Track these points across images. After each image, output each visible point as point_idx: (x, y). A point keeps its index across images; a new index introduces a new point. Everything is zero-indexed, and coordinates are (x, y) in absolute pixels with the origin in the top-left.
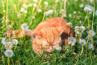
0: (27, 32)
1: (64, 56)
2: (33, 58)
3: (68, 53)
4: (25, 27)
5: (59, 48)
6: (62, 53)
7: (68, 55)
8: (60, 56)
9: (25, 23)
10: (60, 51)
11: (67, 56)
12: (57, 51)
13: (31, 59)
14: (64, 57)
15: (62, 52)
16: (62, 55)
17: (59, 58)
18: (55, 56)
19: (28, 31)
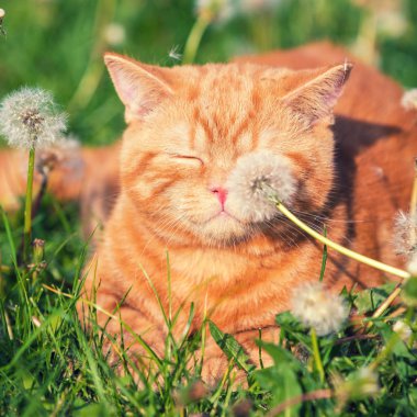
0: (53, 158)
1: (365, 380)
2: (92, 393)
3: (400, 350)
4: (31, 121)
5: (323, 311)
6: (353, 352)
7: (401, 370)
8: (336, 380)
9: (32, 84)
10: (332, 334)
11: (396, 379)
12: (306, 332)
13: (80, 402)
14: (370, 389)
15: (352, 343)
16: (346, 371)
17: (324, 394)
18: (290, 376)
19: (60, 156)
